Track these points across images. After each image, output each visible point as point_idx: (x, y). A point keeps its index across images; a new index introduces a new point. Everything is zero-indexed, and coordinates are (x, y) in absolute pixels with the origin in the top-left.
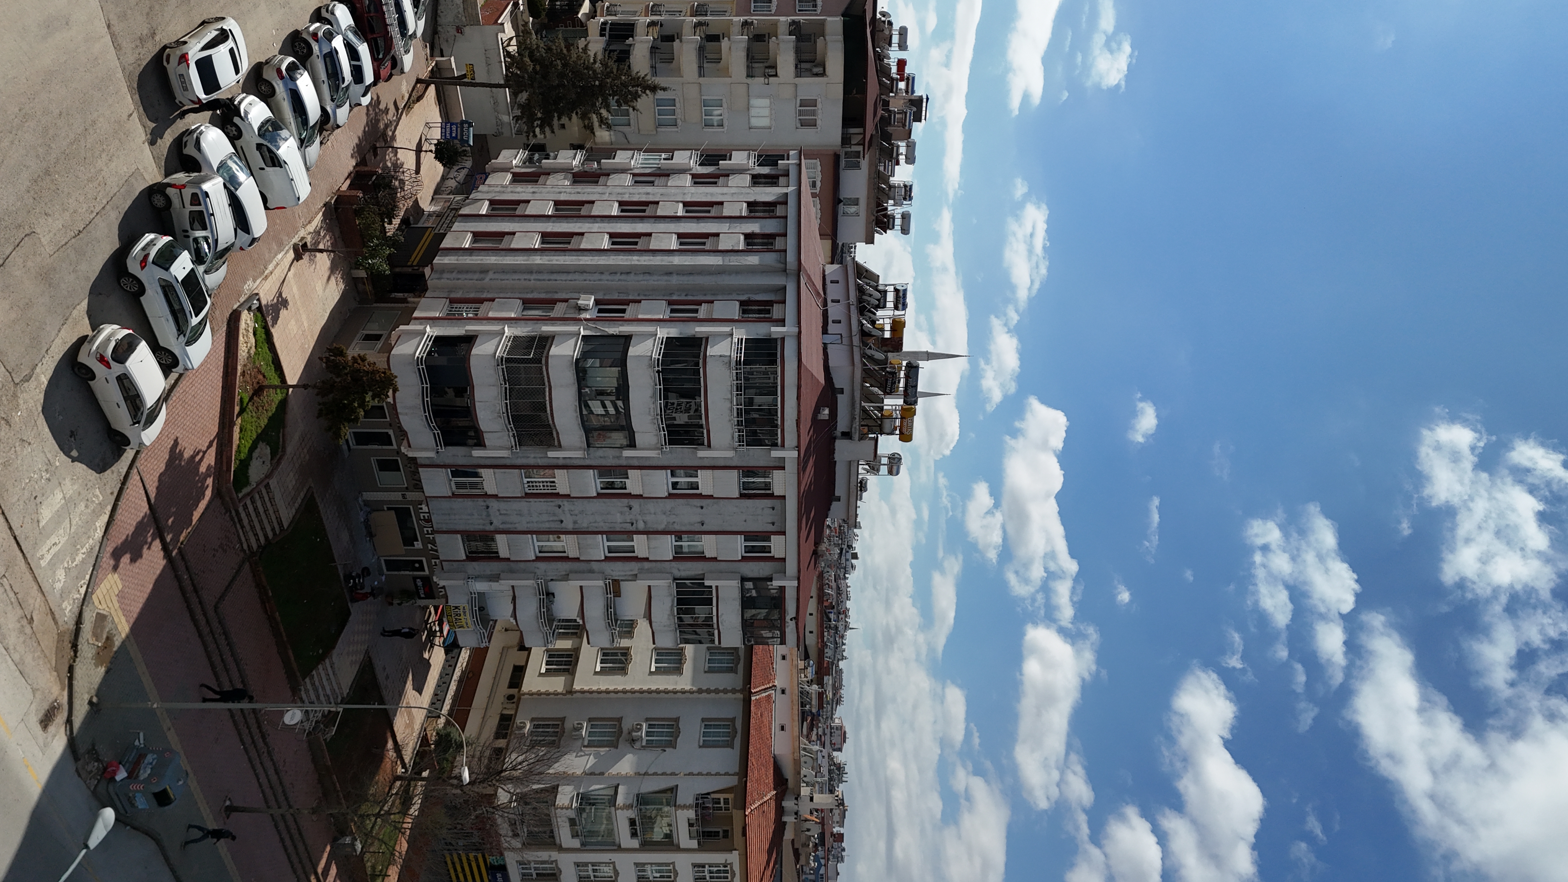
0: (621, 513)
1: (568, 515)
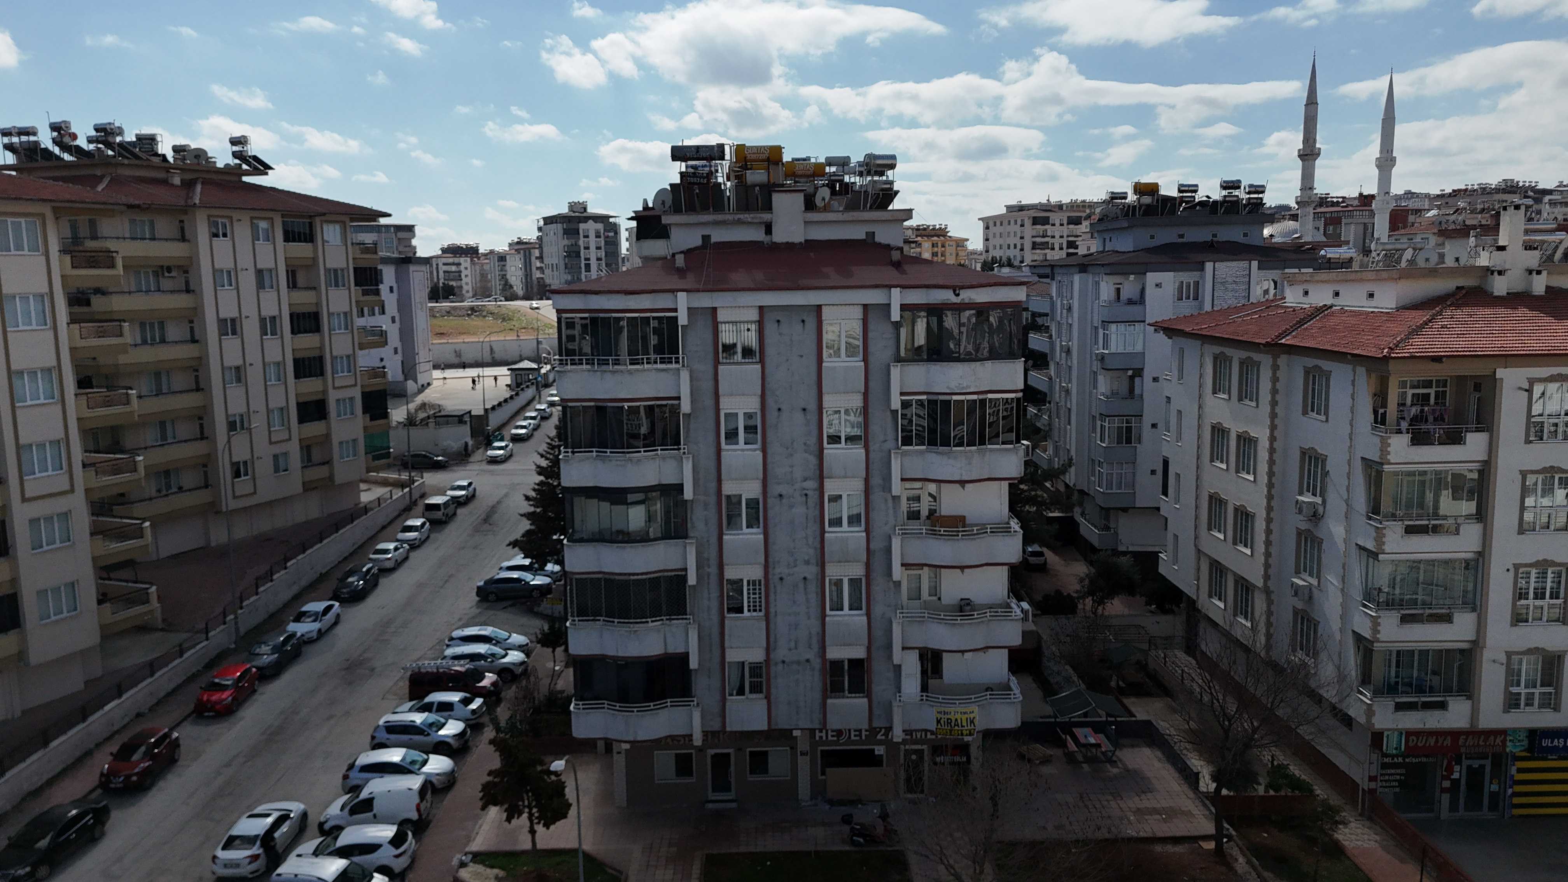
0: (791, 507)
1: (796, 569)
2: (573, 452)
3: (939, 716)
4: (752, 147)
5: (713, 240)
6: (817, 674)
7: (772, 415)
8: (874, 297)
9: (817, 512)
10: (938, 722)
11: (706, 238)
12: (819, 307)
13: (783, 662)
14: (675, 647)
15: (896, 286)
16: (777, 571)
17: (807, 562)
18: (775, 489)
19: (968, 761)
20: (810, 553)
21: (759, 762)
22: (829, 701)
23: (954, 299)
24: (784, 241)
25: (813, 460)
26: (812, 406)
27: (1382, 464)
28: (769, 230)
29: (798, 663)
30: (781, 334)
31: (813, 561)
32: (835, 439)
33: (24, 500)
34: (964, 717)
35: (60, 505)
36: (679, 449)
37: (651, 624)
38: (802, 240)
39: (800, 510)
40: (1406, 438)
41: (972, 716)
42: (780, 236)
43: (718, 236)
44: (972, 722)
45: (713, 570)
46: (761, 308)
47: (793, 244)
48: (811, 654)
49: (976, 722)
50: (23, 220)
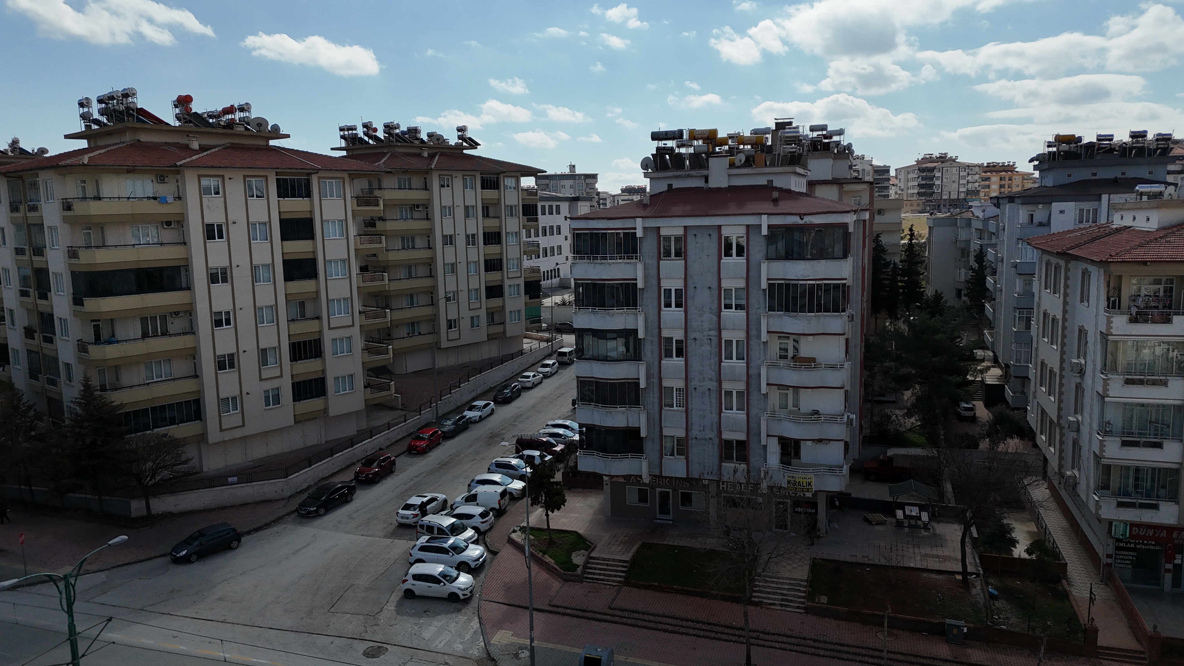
0: (702, 346)
1: (704, 383)
2: (579, 309)
3: (789, 479)
4: (699, 130)
5: (674, 187)
6: (716, 447)
7: (690, 292)
8: (752, 220)
9: (717, 350)
10: (789, 482)
11: (670, 186)
12: (720, 226)
13: (696, 438)
14: (633, 424)
15: (765, 214)
16: (693, 384)
17: (711, 380)
18: (692, 335)
19: (816, 513)
20: (713, 374)
21: (687, 499)
22: (724, 464)
23: (800, 222)
24: (716, 186)
25: (715, 318)
26: (715, 285)
27: (1108, 335)
28: (707, 181)
29: (705, 439)
30: (697, 243)
31: (714, 379)
32: (728, 307)
33: (330, 328)
34: (805, 481)
35: (346, 333)
36: (636, 309)
37: (619, 409)
38: (727, 186)
39: (706, 348)
40: (1125, 318)
41: (810, 480)
42: (713, 183)
43: (677, 184)
44: (810, 484)
45: (656, 381)
46: (685, 227)
47: (721, 188)
48: (713, 435)
49: (813, 484)
50: (334, 181)
